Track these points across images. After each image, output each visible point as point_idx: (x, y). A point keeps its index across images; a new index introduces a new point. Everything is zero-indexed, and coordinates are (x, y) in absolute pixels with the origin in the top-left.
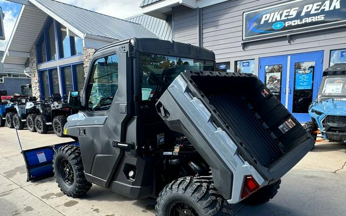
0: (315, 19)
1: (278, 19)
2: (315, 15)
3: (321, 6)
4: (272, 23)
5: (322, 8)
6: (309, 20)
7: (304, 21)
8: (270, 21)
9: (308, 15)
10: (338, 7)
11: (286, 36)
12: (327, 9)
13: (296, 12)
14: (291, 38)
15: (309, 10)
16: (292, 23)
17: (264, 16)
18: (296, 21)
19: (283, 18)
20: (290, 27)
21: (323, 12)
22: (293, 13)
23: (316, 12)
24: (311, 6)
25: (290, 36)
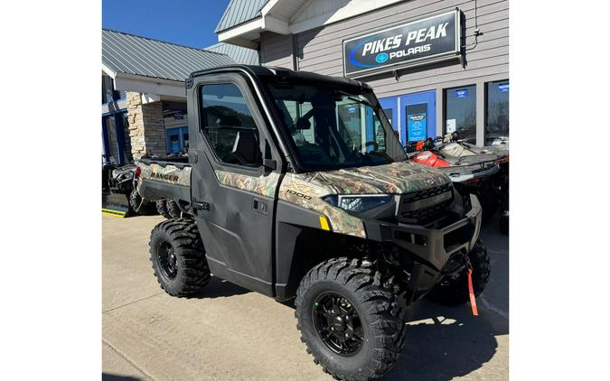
0: (421, 49)
1: (382, 50)
2: (420, 44)
3: (426, 32)
4: (376, 54)
5: (428, 35)
6: (414, 51)
7: (409, 52)
8: (372, 52)
9: (413, 44)
10: (444, 34)
11: (392, 72)
12: (433, 37)
13: (400, 40)
14: (399, 73)
15: (414, 38)
16: (397, 55)
17: (366, 45)
18: (401, 52)
19: (387, 48)
20: (395, 60)
21: (428, 41)
22: (397, 42)
23: (422, 40)
24: (415, 33)
25: (397, 71)
